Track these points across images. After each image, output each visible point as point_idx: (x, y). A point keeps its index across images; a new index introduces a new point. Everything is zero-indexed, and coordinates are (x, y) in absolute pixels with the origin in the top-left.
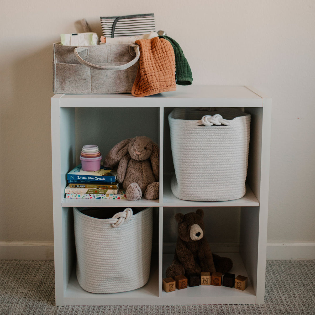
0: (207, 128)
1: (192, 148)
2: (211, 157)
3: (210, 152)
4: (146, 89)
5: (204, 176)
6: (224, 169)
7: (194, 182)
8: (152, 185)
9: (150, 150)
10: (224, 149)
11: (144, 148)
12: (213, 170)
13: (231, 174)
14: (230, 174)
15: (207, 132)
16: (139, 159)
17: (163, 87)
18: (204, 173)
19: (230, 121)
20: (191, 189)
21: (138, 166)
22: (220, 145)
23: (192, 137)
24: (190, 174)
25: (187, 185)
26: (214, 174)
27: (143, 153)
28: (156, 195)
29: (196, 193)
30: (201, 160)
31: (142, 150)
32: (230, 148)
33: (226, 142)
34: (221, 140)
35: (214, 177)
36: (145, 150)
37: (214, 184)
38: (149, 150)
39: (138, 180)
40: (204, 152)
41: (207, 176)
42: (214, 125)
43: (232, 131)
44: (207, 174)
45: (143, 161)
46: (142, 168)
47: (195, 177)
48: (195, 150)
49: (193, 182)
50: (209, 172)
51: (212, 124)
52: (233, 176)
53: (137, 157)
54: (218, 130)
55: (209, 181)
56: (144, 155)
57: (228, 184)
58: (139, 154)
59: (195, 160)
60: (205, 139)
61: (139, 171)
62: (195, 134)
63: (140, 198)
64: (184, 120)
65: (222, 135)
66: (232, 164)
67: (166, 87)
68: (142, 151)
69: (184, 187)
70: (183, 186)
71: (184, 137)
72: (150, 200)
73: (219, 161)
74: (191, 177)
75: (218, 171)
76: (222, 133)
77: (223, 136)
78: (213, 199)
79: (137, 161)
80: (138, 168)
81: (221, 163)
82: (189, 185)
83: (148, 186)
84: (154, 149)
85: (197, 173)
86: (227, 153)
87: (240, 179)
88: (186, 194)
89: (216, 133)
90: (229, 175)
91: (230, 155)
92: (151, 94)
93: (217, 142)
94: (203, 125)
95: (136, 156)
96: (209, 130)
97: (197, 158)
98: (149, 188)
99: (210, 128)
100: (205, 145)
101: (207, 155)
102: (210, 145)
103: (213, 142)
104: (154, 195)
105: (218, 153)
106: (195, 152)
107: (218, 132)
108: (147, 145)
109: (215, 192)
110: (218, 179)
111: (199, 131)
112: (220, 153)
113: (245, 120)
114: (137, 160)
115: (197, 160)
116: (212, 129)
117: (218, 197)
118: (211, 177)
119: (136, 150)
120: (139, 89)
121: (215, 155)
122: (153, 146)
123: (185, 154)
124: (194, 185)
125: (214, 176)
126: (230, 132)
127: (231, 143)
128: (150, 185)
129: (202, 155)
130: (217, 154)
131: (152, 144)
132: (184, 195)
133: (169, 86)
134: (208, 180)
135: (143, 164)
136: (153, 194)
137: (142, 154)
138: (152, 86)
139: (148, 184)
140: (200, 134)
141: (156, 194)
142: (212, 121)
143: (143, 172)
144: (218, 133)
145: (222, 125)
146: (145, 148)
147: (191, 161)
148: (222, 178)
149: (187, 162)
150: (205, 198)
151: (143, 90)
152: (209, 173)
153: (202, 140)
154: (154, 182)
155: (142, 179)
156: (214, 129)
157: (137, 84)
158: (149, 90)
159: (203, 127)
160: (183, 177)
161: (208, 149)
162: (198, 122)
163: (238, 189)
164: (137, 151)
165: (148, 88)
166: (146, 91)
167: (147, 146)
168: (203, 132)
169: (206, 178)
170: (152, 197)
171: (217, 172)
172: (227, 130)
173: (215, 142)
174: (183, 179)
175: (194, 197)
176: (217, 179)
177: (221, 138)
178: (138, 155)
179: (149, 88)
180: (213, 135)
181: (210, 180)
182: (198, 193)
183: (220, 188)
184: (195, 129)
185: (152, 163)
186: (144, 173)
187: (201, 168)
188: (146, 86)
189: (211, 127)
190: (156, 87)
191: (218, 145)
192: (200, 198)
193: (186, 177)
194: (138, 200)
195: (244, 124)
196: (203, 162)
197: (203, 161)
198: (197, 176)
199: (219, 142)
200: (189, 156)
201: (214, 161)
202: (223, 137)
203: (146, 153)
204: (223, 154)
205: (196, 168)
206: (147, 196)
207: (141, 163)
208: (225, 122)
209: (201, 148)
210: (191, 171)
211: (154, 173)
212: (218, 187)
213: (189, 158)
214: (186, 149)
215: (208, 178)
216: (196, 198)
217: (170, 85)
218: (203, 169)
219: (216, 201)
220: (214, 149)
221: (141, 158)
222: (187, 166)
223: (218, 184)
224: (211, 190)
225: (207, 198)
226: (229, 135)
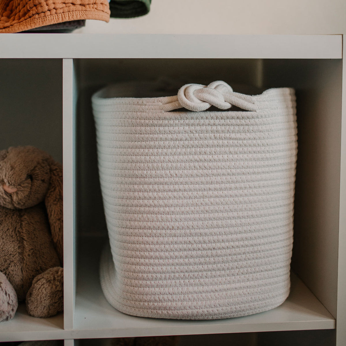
0: (192, 118)
1: (154, 172)
2: (204, 197)
3: (202, 183)
4: (25, 14)
5: (185, 250)
6: (240, 229)
7: (159, 268)
8: (45, 276)
9: (43, 181)
10: (238, 174)
11: (25, 176)
12: (211, 234)
13: (258, 241)
14: (255, 242)
15: (192, 128)
16: (13, 205)
17: (72, 7)
18: (185, 243)
19: (255, 98)
20: (152, 286)
21: (12, 223)
22: (228, 163)
23: (152, 143)
24: (147, 246)
25: (140, 275)
26: (214, 245)
27: (23, 189)
28: (56, 305)
29: (165, 297)
30: (177, 205)
31: (19, 182)
32: (254, 173)
33: (245, 156)
34: (232, 149)
35: (214, 252)
36: (29, 181)
37: (214, 270)
38: (40, 182)
39: (8, 261)
40: (186, 183)
41: (194, 249)
42: (213, 108)
43: (261, 124)
44: (195, 246)
45: (26, 209)
46: (21, 227)
47: (162, 254)
48: (162, 180)
49: (155, 268)
50: (201, 238)
51: (207, 106)
52: (263, 247)
53: (8, 199)
54: (222, 121)
55: (201, 264)
56: (26, 193)
57: (249, 269)
58: (13, 193)
59: (161, 206)
60: (189, 149)
61: (12, 236)
62: (161, 136)
63: (13, 314)
64: (131, 98)
65: (233, 135)
66: (261, 216)
67: (80, 8)
68: (19, 185)
69: (133, 281)
70: (128, 278)
71: (131, 144)
72: (41, 317)
73: (226, 207)
74: (152, 254)
75: (225, 234)
76: (233, 132)
77: (235, 139)
78: (211, 315)
79: (10, 209)
80: (11, 230)
81: (231, 214)
82: (145, 275)
83: (35, 280)
84: (54, 177)
85: (167, 243)
86: (247, 184)
87: (281, 255)
88: (136, 300)
89: (217, 131)
90: (252, 245)
91: (255, 190)
92: (38, 24)
93: (220, 157)
94: (183, 110)
95: (5, 196)
96: (198, 125)
97: (166, 201)
98: (37, 286)
99: (202, 118)
100: (187, 164)
101: (195, 193)
102: (201, 164)
103: (211, 157)
104: (52, 305)
105: (223, 185)
106: (161, 184)
107: (223, 128)
108: (35, 167)
109: (217, 294)
110: (225, 258)
111: (171, 125)
112: (228, 185)
113: (289, 98)
114: (10, 206)
115: (166, 206)
116: (207, 121)
117: (224, 308)
118: (206, 252)
119: (6, 181)
120: (9, 17)
121: (216, 193)
122: (51, 170)
123: (135, 191)
124: (159, 275)
125: (214, 249)
126: (256, 128)
127: (258, 159)
128: (39, 276)
129: (180, 194)
130: (221, 189)
131: (49, 165)
132: (133, 302)
133: (89, 4)
134: (197, 260)
135: (26, 217)
136: (47, 302)
137: (19, 192)
138: (40, 3)
139: (38, 271)
140: (175, 136)
141: (55, 303)
142: (207, 96)
143: (23, 239)
144: (223, 131)
145: (235, 108)
146: (30, 177)
147: (151, 209)
148: (235, 254)
149: (140, 212)
150: (190, 311)
151: (19, 16)
152: (200, 242)
153: (179, 150)
154: (51, 269)
155: (19, 260)
156: (212, 121)
157: (7, 5)
158: (33, 15)
159: (183, 115)
160: (129, 252)
161: (197, 175)
162: (169, 103)
163: (276, 283)
164: (7, 184)
165: (31, 8)
166: (27, 16)
167: (34, 169)
168: (181, 128)
169: (192, 257)
170: (45, 311)
171: (220, 237)
172: (247, 121)
173: (215, 157)
174: (129, 259)
175: (160, 308)
176: (220, 259)
177: (232, 146)
178: (10, 195)
179: (34, 8)
180: (210, 138)
181: (202, 260)
182: (170, 297)
183: (229, 283)
184: (161, 122)
185: (49, 215)
186: (25, 243)
187: (178, 227)
188: (27, 4)
189: (203, 114)
190: (52, 6)
191: (224, 164)
192: (175, 312)
193: (138, 253)
194: (7, 319)
195: (287, 107)
196: (183, 213)
197: (183, 209)
198: (167, 250)
199: (225, 157)
200: (146, 194)
201: (212, 208)
202: (236, 142)
203: (31, 189)
204: (236, 188)
205: (163, 228)
206: (31, 307)
207: (20, 216)
208: (241, 99)
209: (177, 172)
210: (151, 235)
211: (55, 241)
212: (224, 279)
213: (146, 201)
214: (137, 177)
215: (197, 257)
216: (165, 312)
217: (92, 2)
218: (183, 231)
219: (219, 318)
220: (213, 175)
221: (19, 203)
222: (141, 224)
223: (223, 272)
224: (206, 288)
225: (195, 311)
226: (253, 135)
